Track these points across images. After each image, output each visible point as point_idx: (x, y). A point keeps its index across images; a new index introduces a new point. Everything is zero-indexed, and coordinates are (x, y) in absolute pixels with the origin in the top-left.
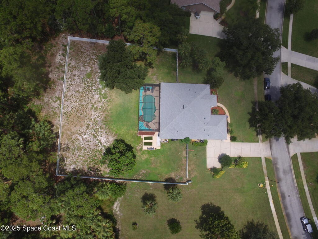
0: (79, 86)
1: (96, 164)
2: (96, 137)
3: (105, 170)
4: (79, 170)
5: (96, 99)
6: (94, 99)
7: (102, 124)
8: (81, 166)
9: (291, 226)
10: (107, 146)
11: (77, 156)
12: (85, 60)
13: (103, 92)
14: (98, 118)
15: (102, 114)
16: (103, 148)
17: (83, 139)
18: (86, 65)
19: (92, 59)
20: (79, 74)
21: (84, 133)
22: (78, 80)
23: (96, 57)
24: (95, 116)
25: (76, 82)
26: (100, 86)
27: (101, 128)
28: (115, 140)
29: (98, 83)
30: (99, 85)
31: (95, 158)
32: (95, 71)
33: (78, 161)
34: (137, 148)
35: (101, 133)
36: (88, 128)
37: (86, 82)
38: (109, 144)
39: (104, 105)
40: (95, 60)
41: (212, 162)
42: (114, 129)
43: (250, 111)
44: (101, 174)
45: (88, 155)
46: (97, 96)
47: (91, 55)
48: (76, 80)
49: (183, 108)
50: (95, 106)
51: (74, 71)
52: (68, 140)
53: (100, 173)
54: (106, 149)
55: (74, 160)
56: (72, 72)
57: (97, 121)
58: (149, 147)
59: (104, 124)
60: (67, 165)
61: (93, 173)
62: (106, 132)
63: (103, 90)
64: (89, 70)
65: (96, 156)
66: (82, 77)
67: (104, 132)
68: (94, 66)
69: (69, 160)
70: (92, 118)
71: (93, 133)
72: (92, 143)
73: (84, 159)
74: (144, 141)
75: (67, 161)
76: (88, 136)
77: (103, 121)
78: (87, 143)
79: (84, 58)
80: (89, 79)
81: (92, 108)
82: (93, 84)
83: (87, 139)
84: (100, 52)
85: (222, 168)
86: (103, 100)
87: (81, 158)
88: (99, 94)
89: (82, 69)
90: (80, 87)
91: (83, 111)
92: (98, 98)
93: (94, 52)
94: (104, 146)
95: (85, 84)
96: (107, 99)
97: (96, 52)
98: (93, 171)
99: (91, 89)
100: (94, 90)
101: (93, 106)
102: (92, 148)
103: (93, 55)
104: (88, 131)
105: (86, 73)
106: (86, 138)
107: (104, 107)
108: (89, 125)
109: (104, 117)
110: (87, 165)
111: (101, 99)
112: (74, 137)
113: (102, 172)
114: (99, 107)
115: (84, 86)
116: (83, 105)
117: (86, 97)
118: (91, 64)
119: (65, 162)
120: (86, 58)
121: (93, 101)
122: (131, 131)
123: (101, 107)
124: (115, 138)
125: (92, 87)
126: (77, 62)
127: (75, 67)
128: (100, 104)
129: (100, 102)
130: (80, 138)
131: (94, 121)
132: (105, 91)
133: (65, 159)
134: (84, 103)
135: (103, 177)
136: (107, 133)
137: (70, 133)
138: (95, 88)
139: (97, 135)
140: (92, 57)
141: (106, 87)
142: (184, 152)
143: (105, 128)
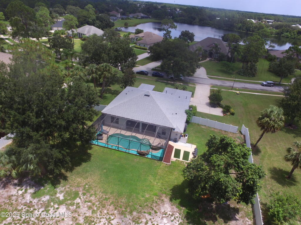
6: (63, 219)
7: (128, 217)
10: (181, 221)
13: (61, 196)
14: (112, 222)
15: (105, 212)
26: (43, 199)
27: (137, 220)
28: (171, 200)
29: (35, 201)
30: (39, 200)
38: (177, 215)
39: (90, 201)
41: (215, 111)
42: (147, 196)
46: (62, 210)
49: (149, 96)
58: (191, 156)
59: (131, 213)
62: (150, 214)
63: (58, 195)
67: (148, 217)
74: (181, 159)
77: (122, 213)
82: (27, 211)
85: (221, 107)
86: (78, 200)
88: (59, 205)
92: (68, 209)
96: (80, 193)
99: (38, 218)
107: (94, 204)
109: (116, 209)
111: (72, 205)
114: (89, 214)
123: (90, 208)
124: (167, 200)
129: (79, 207)
132: (61, 192)
136: (153, 212)
138: (42, 210)
141: (55, 188)
142: (203, 127)
143: (140, 212)
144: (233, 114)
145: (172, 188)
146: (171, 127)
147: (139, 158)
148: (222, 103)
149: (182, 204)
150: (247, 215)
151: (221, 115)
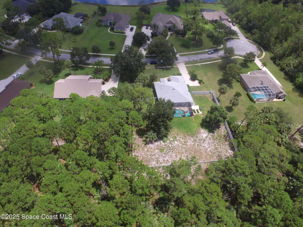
0: (171, 156)
1: (222, 137)
2: (204, 139)
3: (223, 132)
4: (229, 147)
5: (178, 143)
6: (179, 145)
7: (194, 137)
8: (227, 146)
9: (214, 58)
11: (221, 149)
12: (150, 155)
13: (172, 139)
14: (191, 140)
15: (188, 138)
16: (210, 134)
17: (209, 148)
18: (153, 154)
19: (147, 151)
20: (162, 157)
21: (205, 147)
22: (167, 157)
23: (145, 147)
24: (190, 142)
25: (169, 159)
26: (168, 142)
27: (197, 137)
28: (202, 128)
29: (166, 143)
30: (167, 143)
31: (218, 138)
32: (157, 147)
33: (224, 148)
34: (202, 116)
35: (201, 137)
36: (200, 145)
37: (167, 151)
38: (206, 132)
39: (181, 137)
40: (148, 148)
41: (196, 83)
42: (195, 129)
43: (162, 70)
44: (226, 134)
45: (218, 143)
46: (176, 142)
47: (144, 151)
48: (167, 158)
49: (174, 89)
50: (184, 143)
51: (161, 162)
52: (213, 156)
53: (226, 135)
54: (210, 133)
55: (225, 150)
56: (162, 163)
57: (194, 140)
58: (199, 111)
59: (194, 136)
60: (230, 154)
61: (228, 139)
62: (199, 134)
63: (171, 139)
64: (157, 151)
65: (216, 138)
66: (164, 154)
67: (199, 135)
68: (153, 148)
69: (226, 154)
70: (192, 144)
71: (202, 141)
72: (209, 141)
73: (222, 145)
74: (197, 113)
75: (228, 155)
76: (206, 144)
77: (192, 137)
78: (211, 144)
79: (148, 156)
80: (165, 150)
81: (186, 145)
82: (167, 147)
83: (208, 145)
84: (140, 145)
85: (197, 80)
86: (177, 138)
87: (221, 147)
88: (174, 142)
89: (158, 156)
90: (172, 155)
91: (190, 150)
92: (177, 142)
93: (141, 150)
94: (208, 134)
95: (169, 152)
96: (176, 136)
97: (141, 148)
98: (227, 138)
99: (172, 147)
100: (172, 145)
101: (184, 144)
102: (212, 141)
103: (144, 150)
104: (202, 145)
105: (160, 153)
106: (207, 146)
107: (183, 138)
108: (198, 145)
109: (189, 136)
110: (224, 142)
111: (177, 140)
112: (210, 153)
113: (225, 133)
115: (170, 153)
116: (186, 151)
117: (178, 150)
118: (152, 150)
119: (229, 156)
120: (147, 155)
121: (181, 145)
122: (193, 120)
123: (183, 139)
124: (201, 129)
125: (170, 147)
126: (152, 160)
127: (157, 161)
128: (181, 140)
130: (209, 149)
131: (194, 142)
132: (171, 138)
133: (227, 156)
134: (184, 150)
135: (228, 133)
137: (208, 156)
138: (171, 145)
139: (203, 139)
140: (146, 151)
141: (167, 138)
142: (196, 95)
143: (196, 135)
144: (203, 83)
145: (200, 124)
146: (189, 102)
147: (183, 118)
148: (198, 78)
149: (205, 128)
150: (223, 125)
151: (199, 85)
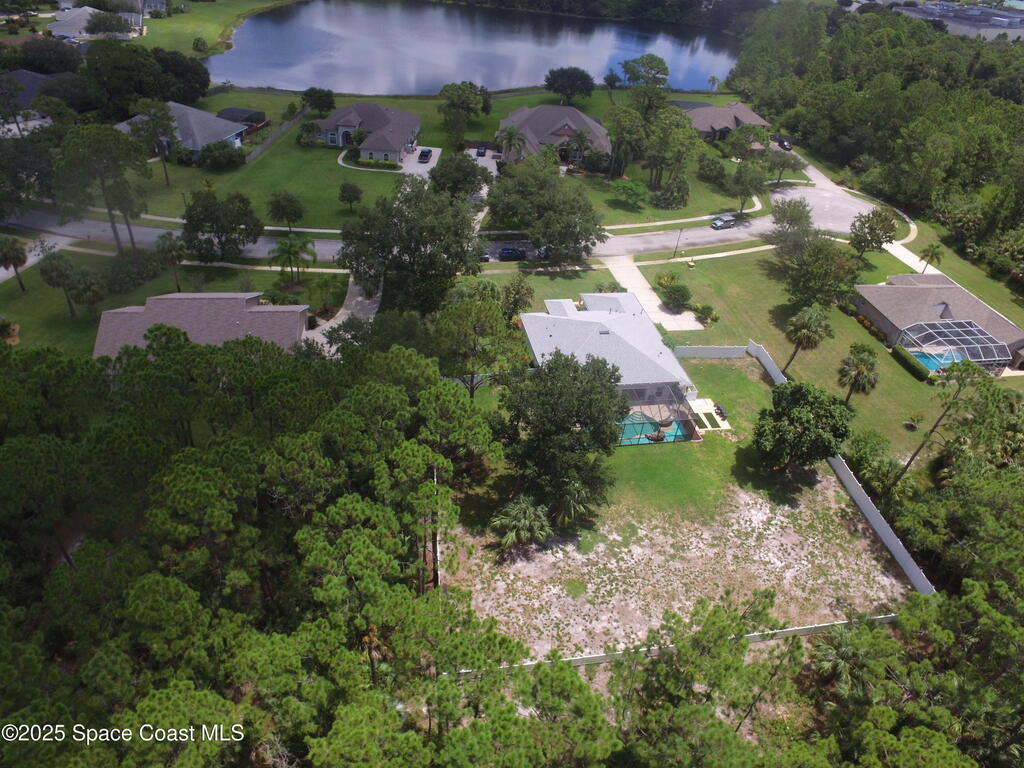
0: (623, 612)
1: (833, 521)
2: (760, 533)
3: (832, 500)
4: (876, 559)
5: (648, 551)
6: (650, 559)
7: (715, 524)
8: (864, 556)
9: (737, 239)
10: (769, 506)
11: (844, 572)
12: (520, 610)
13: (614, 536)
14: (703, 536)
15: (686, 530)
16: (779, 512)
17: (788, 567)
18: (537, 605)
19: (508, 591)
20: (579, 620)
21: (769, 567)
22: (604, 618)
23: (497, 577)
24: (701, 545)
25: (615, 624)
26: (600, 550)
27: (727, 524)
28: (742, 487)
29: (592, 556)
30: (597, 553)
31: (820, 527)
32: (551, 573)
33: (856, 568)
34: (734, 440)
35: (742, 522)
36: (746, 559)
37: (602, 591)
38: (760, 501)
39: (656, 527)
40: (512, 577)
41: (686, 322)
42: (713, 493)
44: (847, 506)
45: (822, 545)
46: (637, 550)
47: (493, 595)
48: (605, 624)
49: (607, 333)
50: (672, 551)
51: (575, 640)
52: (816, 607)
53: (849, 510)
54: (778, 505)
55: (861, 577)
56: (582, 645)
57: (714, 538)
58: (718, 419)
59: (713, 519)
60: (890, 594)
61: (860, 526)
62: (733, 511)
63: (611, 538)
64: (555, 590)
65: (811, 526)
66: (588, 606)
67: (735, 515)
68: (536, 577)
69: (872, 594)
70: (711, 552)
71: (752, 542)
72: (784, 541)
73: (840, 554)
74: (710, 428)
75: (880, 599)
76: (771, 554)
77: (704, 524)
78: (793, 553)
79: (512, 615)
80: (589, 586)
81: (682, 559)
82: (599, 570)
83: (780, 554)
84: (475, 568)
85: (690, 309)
86: (641, 532)
87: (841, 561)
88: (626, 546)
89: (559, 615)
90: (627, 605)
91: (705, 580)
92: (642, 546)
93: (479, 587)
94: (772, 510)
95: (610, 593)
96: (634, 523)
97: (477, 580)
98: (855, 526)
99: (620, 570)
100: (621, 563)
101: (673, 557)
102: (796, 538)
103: (494, 590)
104: (756, 558)
105: (569, 599)
106: (779, 558)
107: (664, 528)
108: (735, 557)
109: (693, 523)
110: (850, 542)
111: (641, 539)
112: (799, 593)
113: (843, 506)
114: (671, 541)
115: (618, 596)
116: (685, 585)
117: (653, 581)
118: (528, 588)
119: (885, 601)
120: (511, 610)
121: (659, 559)
122: (699, 455)
123: (665, 534)
124: (737, 488)
125: (611, 572)
126: (534, 634)
127: (559, 638)
128: (661, 539)
129: (652, 539)
130: (789, 574)
131: (718, 545)
132: (610, 532)
133: (875, 603)
134: (677, 584)
135: (853, 503)
136: (734, 508)
137: (793, 606)
138: (613, 561)
139: (753, 531)
140: (502, 592)
141: (596, 531)
142: (693, 361)
143: (721, 515)
144: (715, 320)
145: (730, 472)
146: (675, 381)
147: (657, 448)
148: (691, 302)
149: (757, 487)
150: (827, 472)
151: (699, 326)
